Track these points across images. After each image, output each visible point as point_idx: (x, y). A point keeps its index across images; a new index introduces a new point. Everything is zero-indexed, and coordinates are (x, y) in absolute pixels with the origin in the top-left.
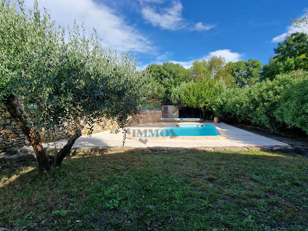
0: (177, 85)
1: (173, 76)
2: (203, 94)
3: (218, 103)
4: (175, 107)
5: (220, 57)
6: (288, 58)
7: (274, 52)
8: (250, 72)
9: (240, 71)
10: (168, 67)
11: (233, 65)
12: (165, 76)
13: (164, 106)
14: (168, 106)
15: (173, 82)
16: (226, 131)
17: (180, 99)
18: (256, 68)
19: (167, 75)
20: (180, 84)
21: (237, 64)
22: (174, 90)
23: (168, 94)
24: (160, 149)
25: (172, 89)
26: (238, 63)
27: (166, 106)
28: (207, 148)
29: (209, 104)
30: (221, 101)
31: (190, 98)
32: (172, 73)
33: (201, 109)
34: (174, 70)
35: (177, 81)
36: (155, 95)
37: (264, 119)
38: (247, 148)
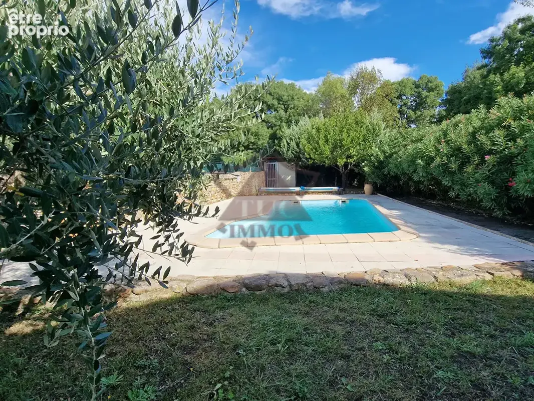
0: (292, 123)
1: (283, 107)
2: (344, 139)
3: (374, 157)
4: (289, 165)
5: (373, 68)
6: (513, 66)
7: (480, 55)
8: (422, 99)
9: (404, 98)
10: (275, 89)
11: (394, 86)
12: (269, 106)
13: (269, 163)
14: (277, 163)
15: (283, 118)
16: (400, 215)
17: (298, 150)
18: (433, 92)
19: (272, 104)
20: (299, 121)
21: (399, 84)
22: (287, 132)
23: (276, 141)
24: (270, 285)
25: (283, 130)
26: (401, 83)
27: (272, 163)
28: (391, 275)
29: (355, 158)
30: (379, 153)
31: (320, 147)
32: (281, 101)
33: (339, 168)
34: (286, 95)
35: (291, 114)
36: (251, 143)
37: (484, 189)
38: (489, 273)
